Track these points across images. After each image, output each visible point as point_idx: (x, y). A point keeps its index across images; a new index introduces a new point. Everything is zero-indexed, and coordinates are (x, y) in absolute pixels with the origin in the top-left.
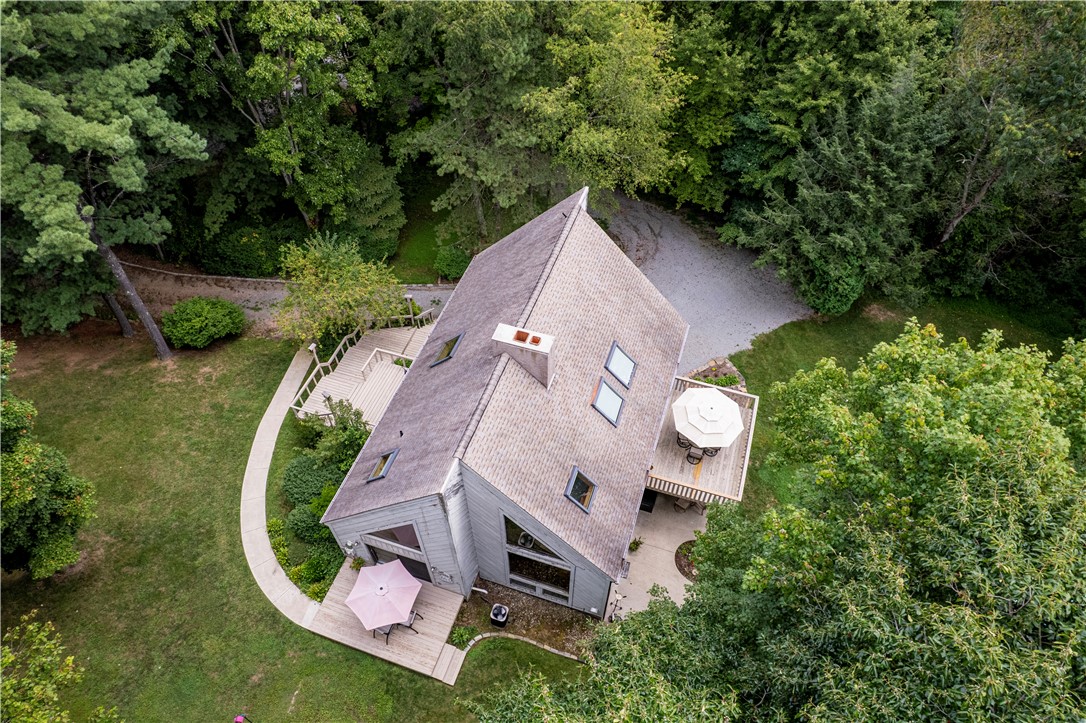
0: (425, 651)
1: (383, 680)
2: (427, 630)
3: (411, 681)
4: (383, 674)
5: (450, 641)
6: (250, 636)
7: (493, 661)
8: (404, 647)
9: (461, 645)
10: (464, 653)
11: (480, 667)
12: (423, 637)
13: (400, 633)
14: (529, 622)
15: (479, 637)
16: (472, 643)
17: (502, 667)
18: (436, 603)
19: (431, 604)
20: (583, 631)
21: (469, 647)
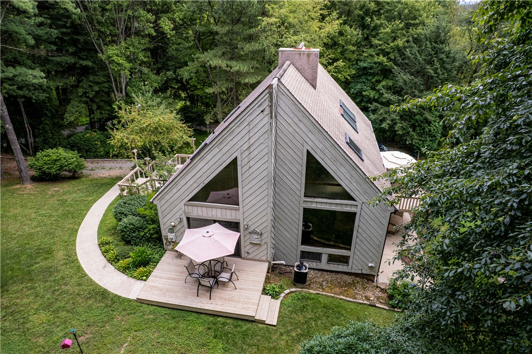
0: (245, 300)
1: (209, 329)
2: (243, 286)
3: (236, 327)
4: (209, 324)
5: (265, 292)
6: (80, 310)
7: (304, 307)
8: (225, 300)
9: (275, 296)
10: (279, 301)
11: (294, 311)
12: (241, 291)
13: (220, 291)
14: (322, 285)
15: (287, 291)
16: (283, 295)
17: (312, 311)
18: (246, 269)
19: (242, 270)
20: (365, 288)
21: (281, 298)
